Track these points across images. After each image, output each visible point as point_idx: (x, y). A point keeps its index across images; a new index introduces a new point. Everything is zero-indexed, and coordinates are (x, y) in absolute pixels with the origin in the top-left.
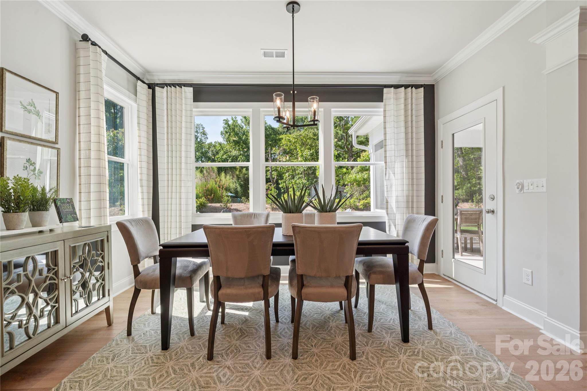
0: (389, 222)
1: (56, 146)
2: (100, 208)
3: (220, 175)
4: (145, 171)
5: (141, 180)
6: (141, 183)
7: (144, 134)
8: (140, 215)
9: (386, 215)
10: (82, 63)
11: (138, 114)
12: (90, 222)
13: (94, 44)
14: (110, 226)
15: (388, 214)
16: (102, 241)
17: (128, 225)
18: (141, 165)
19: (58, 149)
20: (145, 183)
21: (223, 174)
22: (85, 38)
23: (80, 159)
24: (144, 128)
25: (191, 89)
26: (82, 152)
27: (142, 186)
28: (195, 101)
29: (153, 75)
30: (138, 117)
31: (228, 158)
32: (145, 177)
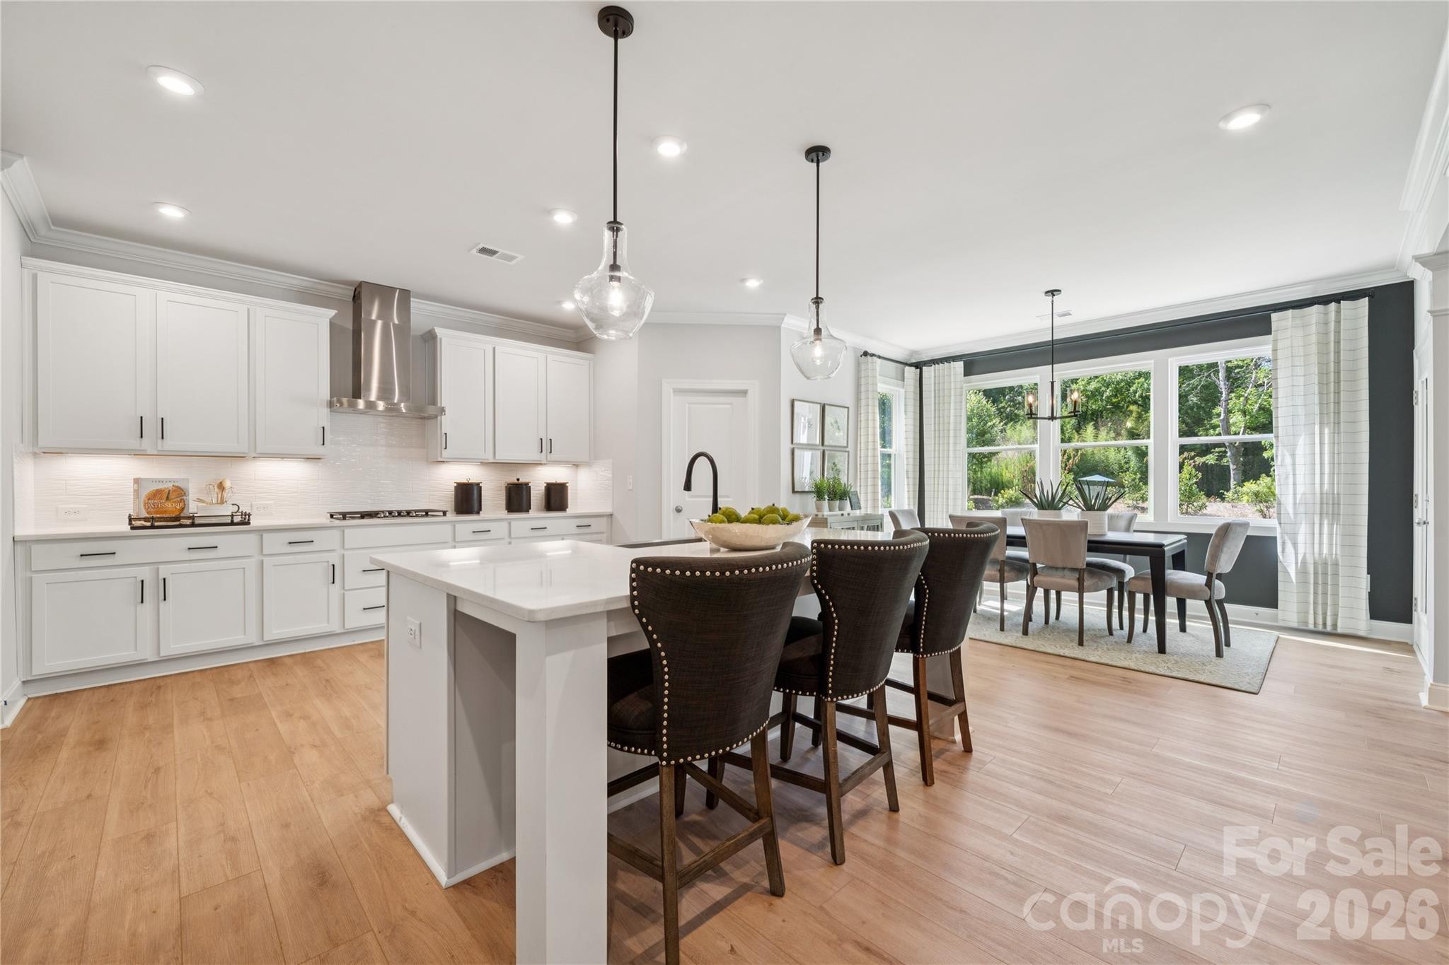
0: (1282, 537)
1: (847, 450)
2: (875, 500)
3: (1081, 431)
4: (911, 461)
5: (907, 471)
6: (907, 474)
7: (911, 422)
8: (906, 507)
9: (1278, 526)
10: (863, 375)
11: (905, 402)
12: (867, 511)
13: (872, 355)
14: (882, 515)
15: (1280, 523)
16: (878, 526)
17: (897, 514)
18: (907, 455)
19: (848, 452)
20: (911, 475)
21: (1090, 429)
22: (866, 354)
23: (860, 457)
24: (911, 415)
25: (961, 364)
26: (862, 451)
27: (908, 478)
28: (965, 375)
29: (920, 354)
30: (905, 405)
31: (1103, 389)
32: (911, 468)
